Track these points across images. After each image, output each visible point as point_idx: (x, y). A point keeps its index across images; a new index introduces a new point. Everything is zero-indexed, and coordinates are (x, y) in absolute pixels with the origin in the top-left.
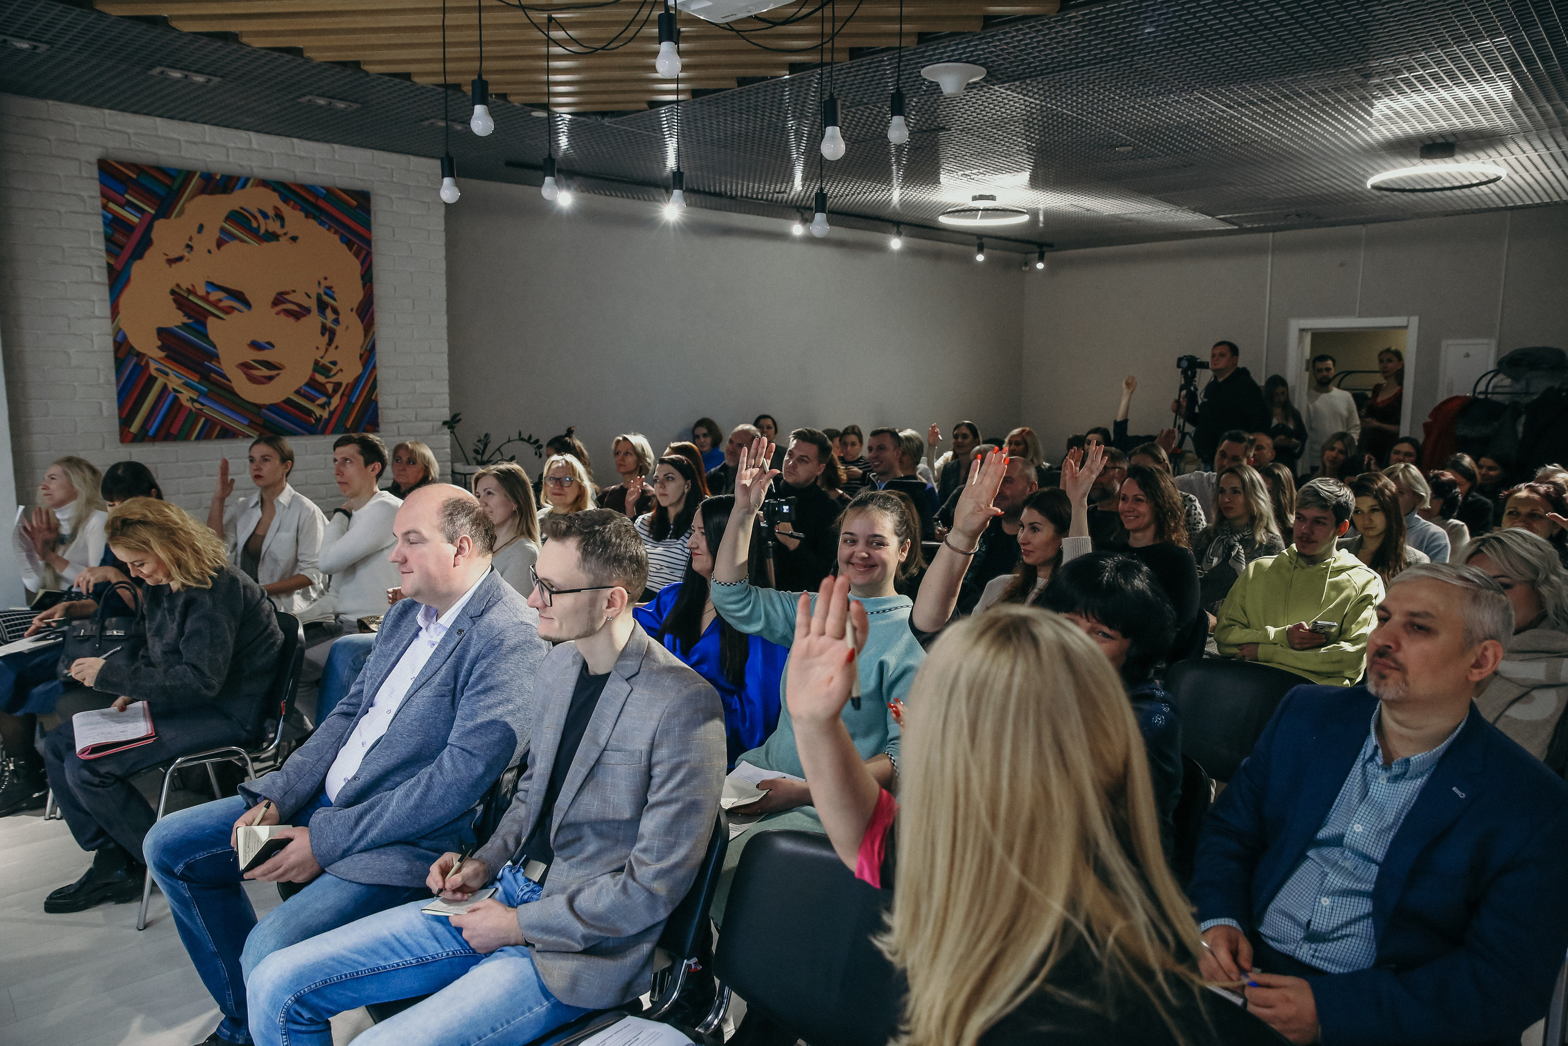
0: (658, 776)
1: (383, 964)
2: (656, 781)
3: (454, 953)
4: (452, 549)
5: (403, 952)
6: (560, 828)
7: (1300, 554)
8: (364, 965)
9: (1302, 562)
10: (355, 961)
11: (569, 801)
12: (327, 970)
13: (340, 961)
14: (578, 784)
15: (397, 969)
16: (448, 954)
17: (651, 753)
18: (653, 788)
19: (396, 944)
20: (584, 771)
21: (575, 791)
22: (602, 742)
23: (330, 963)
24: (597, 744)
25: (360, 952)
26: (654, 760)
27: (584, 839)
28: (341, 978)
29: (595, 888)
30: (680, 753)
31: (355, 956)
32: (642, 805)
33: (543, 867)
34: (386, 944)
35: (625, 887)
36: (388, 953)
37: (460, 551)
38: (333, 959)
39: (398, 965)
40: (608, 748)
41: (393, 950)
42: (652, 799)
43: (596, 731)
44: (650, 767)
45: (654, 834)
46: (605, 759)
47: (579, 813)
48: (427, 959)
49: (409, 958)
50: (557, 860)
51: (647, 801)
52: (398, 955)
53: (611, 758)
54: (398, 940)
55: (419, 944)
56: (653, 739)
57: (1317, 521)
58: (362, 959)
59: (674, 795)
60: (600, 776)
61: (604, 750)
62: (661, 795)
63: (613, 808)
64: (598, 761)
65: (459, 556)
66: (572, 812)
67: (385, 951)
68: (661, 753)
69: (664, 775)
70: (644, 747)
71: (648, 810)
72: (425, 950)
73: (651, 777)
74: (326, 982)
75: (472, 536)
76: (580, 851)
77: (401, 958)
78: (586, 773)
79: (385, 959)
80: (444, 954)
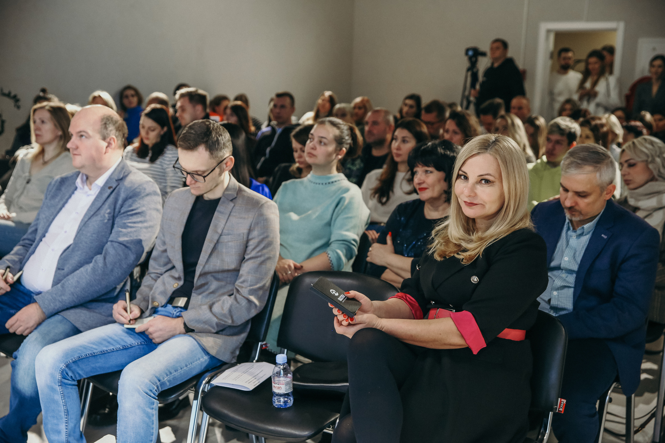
0: (251, 245)
1: (105, 349)
2: (250, 248)
3: (141, 343)
4: (104, 144)
5: (115, 343)
6: (201, 275)
7: (548, 162)
8: (96, 349)
9: (548, 167)
10: (91, 348)
11: (205, 260)
12: (79, 352)
13: (85, 348)
14: (209, 251)
15: (113, 351)
16: (138, 344)
17: (249, 234)
18: (248, 252)
19: (110, 340)
20: (212, 245)
21: (208, 255)
22: (220, 231)
23: (80, 348)
24: (217, 232)
25: (93, 344)
26: (250, 237)
27: (209, 283)
28: (87, 355)
29: (220, 302)
30: (263, 233)
31: (91, 345)
32: (242, 260)
33: (185, 299)
34: (105, 340)
35: (236, 299)
36: (107, 344)
37: (109, 144)
38: (81, 346)
39: (113, 349)
40: (223, 234)
41: (109, 342)
42: (247, 257)
43: (216, 226)
44: (248, 241)
45: (248, 273)
46: (221, 240)
47: (210, 267)
48: (128, 346)
49: (118, 346)
50: (193, 295)
51: (244, 258)
52: (112, 345)
53: (225, 238)
54: (111, 338)
55: (122, 340)
56: (250, 227)
57: (558, 142)
58: (94, 347)
59: (260, 254)
60: (219, 247)
61: (221, 235)
62: (253, 254)
63: (228, 264)
64: (218, 241)
65: (108, 148)
66: (207, 266)
67: (105, 343)
68: (255, 233)
69: (255, 244)
70: (246, 231)
71: (245, 262)
72: (126, 342)
73: (247, 247)
74: (80, 357)
75: (117, 137)
76: (207, 289)
77: (114, 346)
78: (213, 246)
79: (107, 347)
80: (136, 344)
